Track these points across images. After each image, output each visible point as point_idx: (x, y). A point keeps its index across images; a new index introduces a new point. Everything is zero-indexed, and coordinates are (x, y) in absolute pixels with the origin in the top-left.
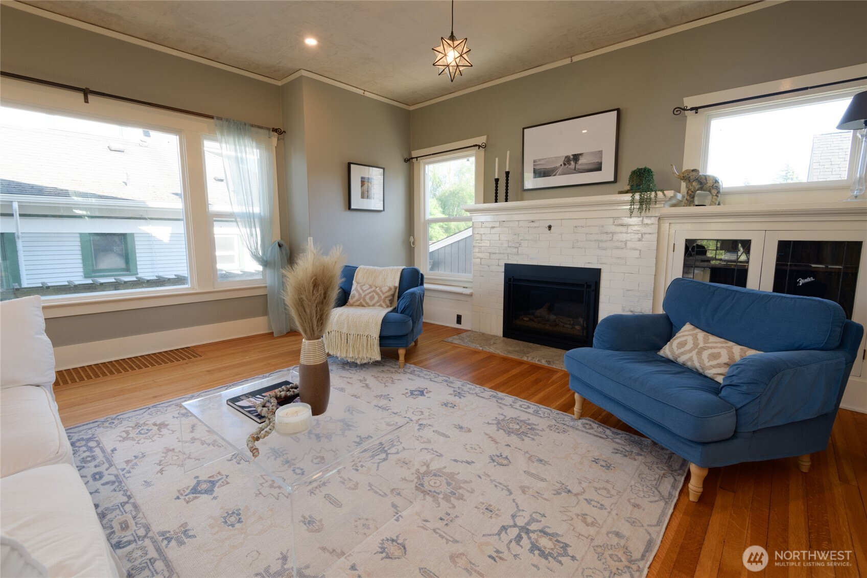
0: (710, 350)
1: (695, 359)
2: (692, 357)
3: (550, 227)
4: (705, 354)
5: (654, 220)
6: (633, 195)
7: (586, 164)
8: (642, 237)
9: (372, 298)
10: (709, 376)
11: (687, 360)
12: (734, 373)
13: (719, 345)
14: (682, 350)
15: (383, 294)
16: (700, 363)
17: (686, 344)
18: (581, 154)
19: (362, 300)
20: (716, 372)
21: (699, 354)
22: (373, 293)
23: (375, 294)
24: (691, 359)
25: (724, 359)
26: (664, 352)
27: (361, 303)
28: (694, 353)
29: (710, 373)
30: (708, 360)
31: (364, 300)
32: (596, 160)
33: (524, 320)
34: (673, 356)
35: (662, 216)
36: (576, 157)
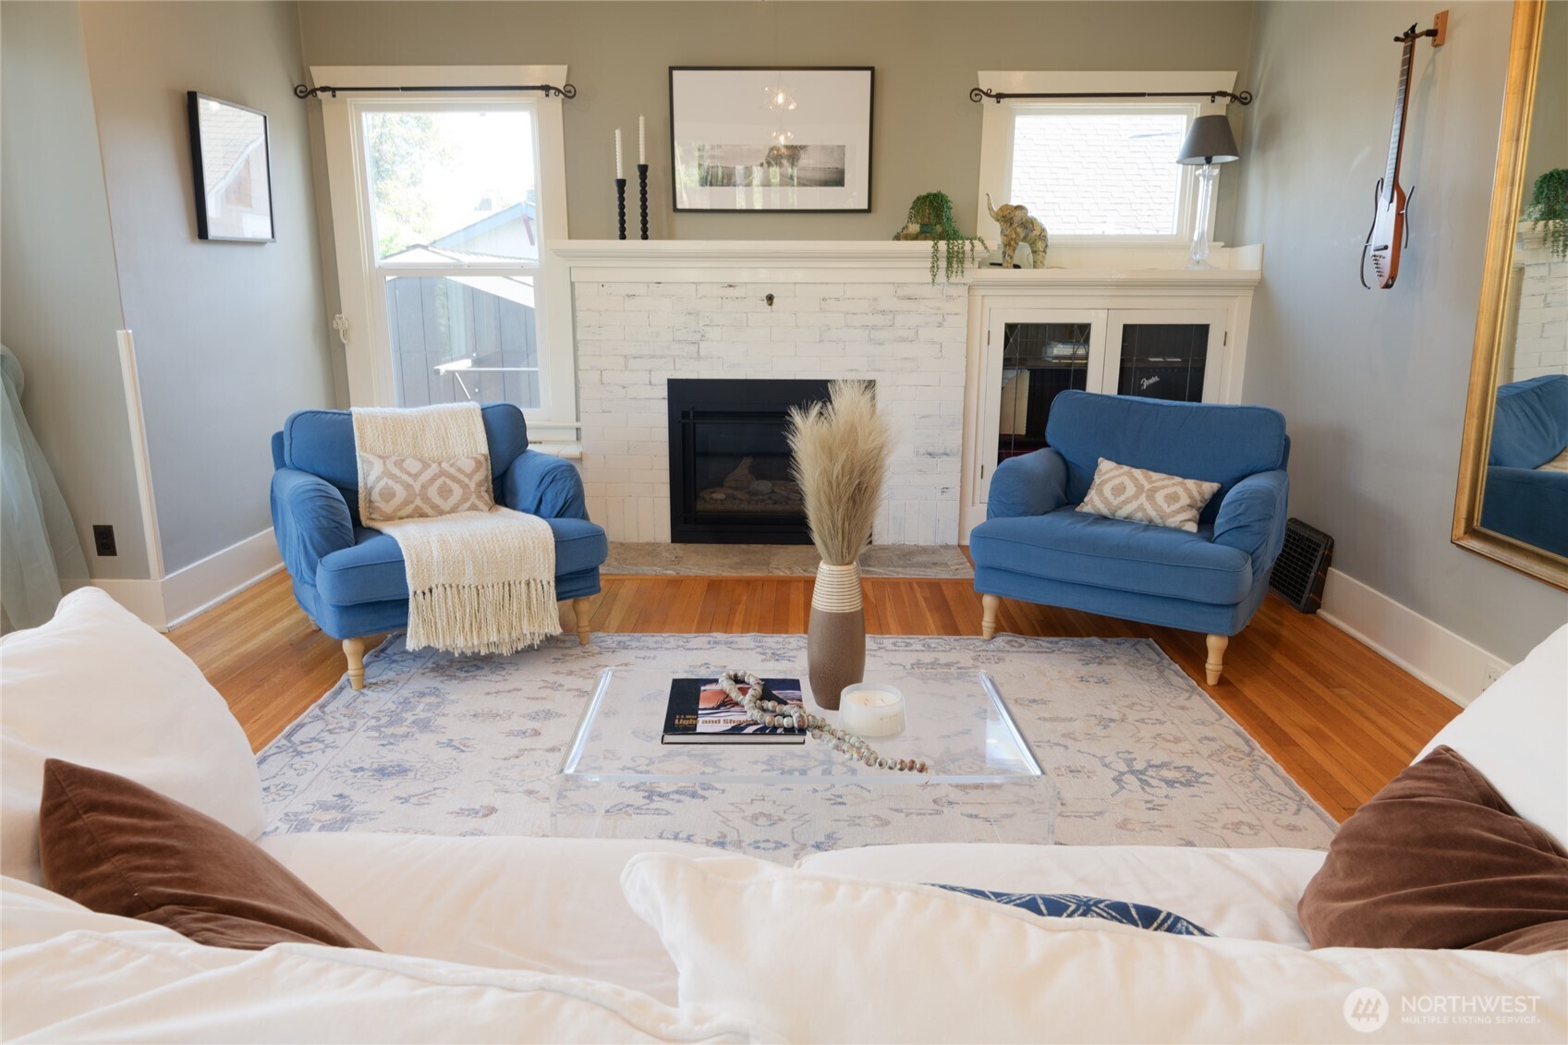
0: (1162, 491)
1: (1147, 506)
2: (1142, 504)
3: (770, 299)
4: (1160, 497)
5: (963, 291)
6: (936, 244)
7: (814, 169)
8: (944, 319)
9: (445, 492)
10: (1173, 525)
11: (1136, 511)
12: (1238, 512)
13: (1166, 482)
14: (1123, 498)
15: (470, 476)
16: (1157, 511)
17: (1125, 488)
18: (803, 148)
19: (418, 502)
20: (1183, 519)
21: (1151, 498)
22: (443, 479)
23: (448, 481)
24: (1141, 508)
25: (1185, 500)
26: (1094, 506)
27: (417, 507)
28: (1143, 499)
29: (1173, 521)
30: (1166, 505)
31: (426, 499)
32: (833, 164)
33: (716, 500)
34: (1109, 510)
35: (976, 283)
36: (794, 153)
